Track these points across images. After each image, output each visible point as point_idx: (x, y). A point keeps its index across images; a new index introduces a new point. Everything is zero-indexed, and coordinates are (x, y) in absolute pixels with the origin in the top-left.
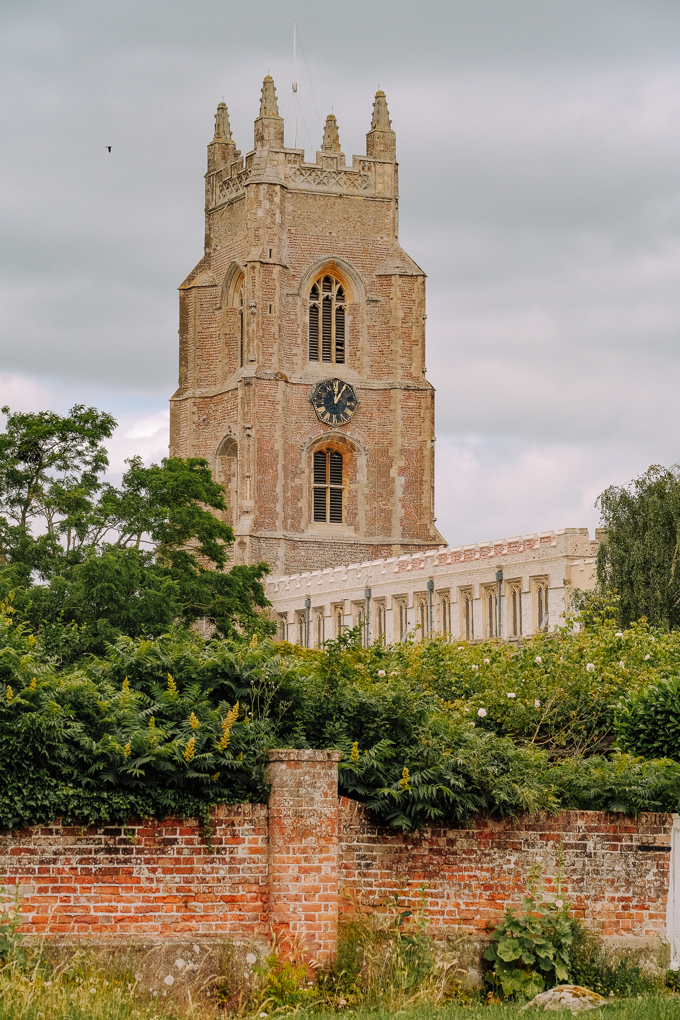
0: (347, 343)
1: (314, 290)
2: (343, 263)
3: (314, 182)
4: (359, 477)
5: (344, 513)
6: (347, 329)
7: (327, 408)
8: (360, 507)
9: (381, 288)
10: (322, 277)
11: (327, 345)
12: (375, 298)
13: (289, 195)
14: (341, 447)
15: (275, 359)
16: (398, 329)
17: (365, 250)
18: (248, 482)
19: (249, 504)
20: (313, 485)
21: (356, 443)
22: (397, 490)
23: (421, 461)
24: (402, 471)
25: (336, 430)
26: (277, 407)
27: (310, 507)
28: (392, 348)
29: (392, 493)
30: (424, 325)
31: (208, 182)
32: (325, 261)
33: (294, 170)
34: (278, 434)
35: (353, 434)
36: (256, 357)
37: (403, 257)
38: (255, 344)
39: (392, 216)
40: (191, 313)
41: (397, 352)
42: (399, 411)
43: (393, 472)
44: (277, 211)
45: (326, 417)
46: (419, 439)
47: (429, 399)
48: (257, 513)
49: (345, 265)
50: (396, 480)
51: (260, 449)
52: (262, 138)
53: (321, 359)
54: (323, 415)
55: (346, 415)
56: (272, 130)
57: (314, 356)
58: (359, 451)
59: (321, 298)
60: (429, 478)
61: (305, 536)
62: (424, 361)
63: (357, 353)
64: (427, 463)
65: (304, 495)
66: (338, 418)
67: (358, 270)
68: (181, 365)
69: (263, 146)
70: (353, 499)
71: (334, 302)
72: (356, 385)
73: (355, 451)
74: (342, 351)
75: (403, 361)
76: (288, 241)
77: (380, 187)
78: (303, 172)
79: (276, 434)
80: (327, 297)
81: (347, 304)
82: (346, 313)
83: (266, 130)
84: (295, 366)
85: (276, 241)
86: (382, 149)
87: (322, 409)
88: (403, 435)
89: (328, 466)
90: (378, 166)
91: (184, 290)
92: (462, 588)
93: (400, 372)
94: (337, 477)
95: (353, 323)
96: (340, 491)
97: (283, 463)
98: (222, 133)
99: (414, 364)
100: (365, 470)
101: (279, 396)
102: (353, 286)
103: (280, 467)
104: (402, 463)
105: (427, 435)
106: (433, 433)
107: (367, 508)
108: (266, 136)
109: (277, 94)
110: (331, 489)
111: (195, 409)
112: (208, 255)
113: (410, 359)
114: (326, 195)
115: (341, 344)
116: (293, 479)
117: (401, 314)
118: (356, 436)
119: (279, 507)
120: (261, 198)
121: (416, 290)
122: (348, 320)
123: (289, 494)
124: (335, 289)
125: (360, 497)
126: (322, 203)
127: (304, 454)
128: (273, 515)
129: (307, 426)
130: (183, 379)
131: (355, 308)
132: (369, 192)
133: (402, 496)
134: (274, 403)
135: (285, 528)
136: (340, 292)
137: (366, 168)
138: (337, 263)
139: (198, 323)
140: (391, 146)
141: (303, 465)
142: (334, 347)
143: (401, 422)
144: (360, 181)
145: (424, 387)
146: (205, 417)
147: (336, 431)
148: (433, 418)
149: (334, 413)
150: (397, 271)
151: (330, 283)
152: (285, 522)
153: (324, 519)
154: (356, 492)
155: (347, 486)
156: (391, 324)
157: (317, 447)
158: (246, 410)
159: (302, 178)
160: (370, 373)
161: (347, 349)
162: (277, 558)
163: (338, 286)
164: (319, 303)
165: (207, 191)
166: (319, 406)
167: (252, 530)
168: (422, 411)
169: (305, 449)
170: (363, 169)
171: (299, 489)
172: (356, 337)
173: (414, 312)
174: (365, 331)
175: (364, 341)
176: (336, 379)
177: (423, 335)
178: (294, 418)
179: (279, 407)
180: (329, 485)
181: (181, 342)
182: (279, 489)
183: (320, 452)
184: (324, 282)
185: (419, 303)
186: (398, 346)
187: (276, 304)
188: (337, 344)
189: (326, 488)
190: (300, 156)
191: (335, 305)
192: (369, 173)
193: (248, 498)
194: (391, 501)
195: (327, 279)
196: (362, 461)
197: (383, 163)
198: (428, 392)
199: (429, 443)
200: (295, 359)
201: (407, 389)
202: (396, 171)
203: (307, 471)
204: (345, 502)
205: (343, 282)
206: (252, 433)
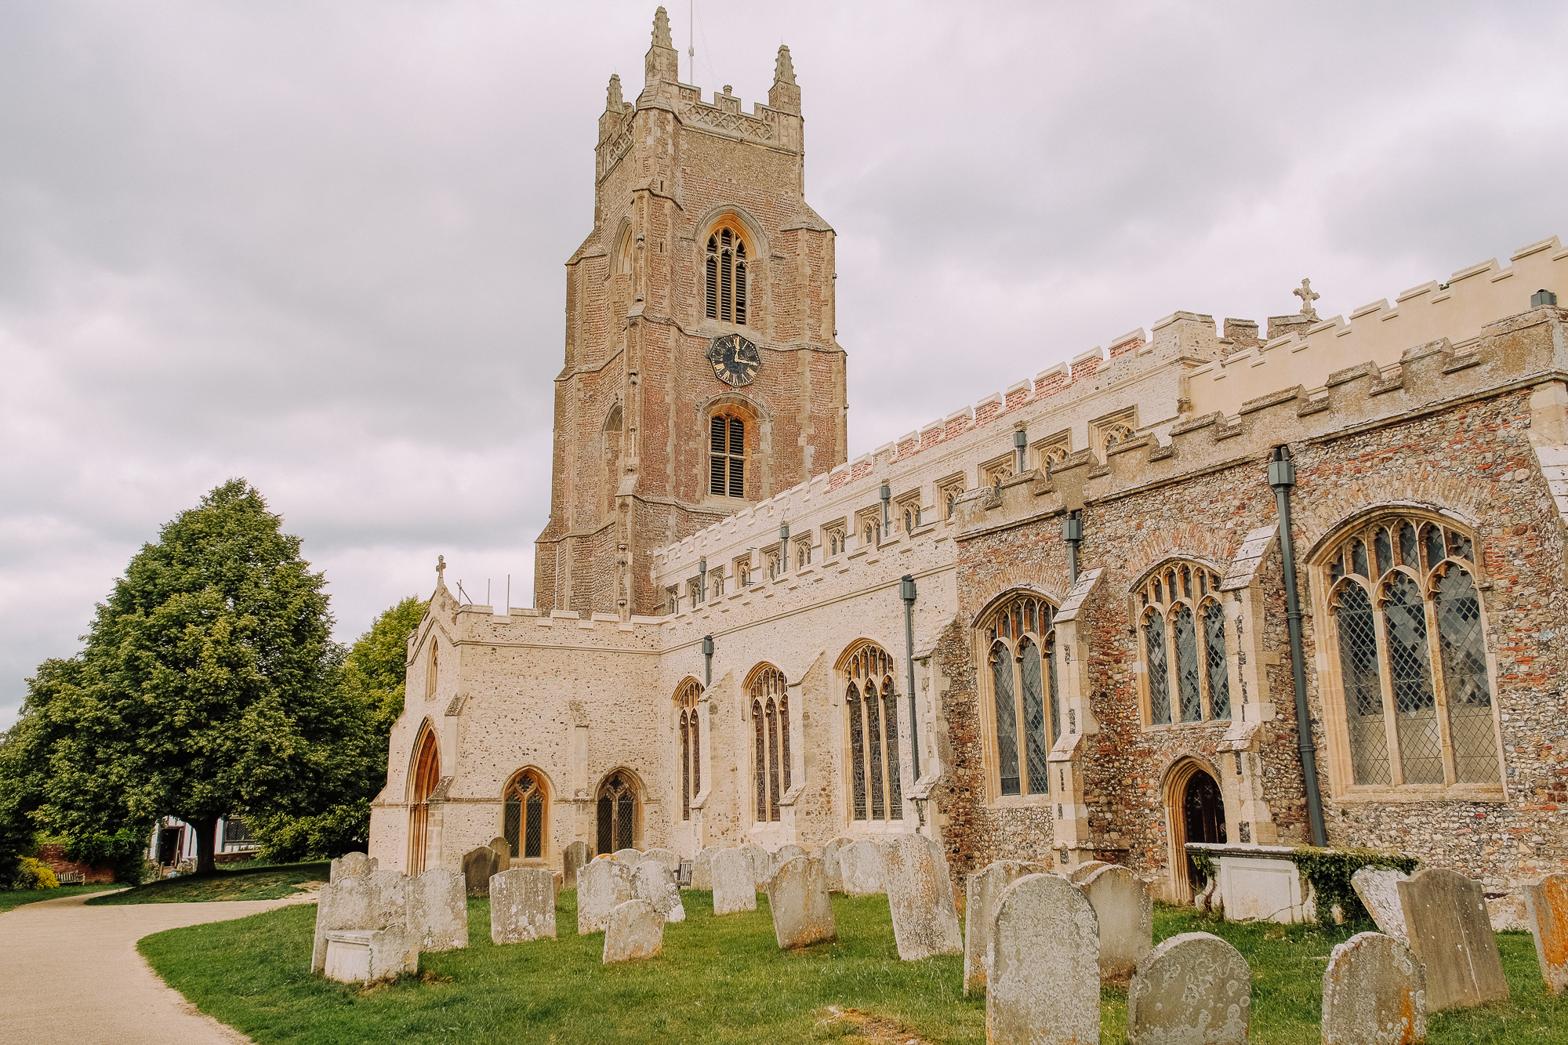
0: (748, 302)
1: (712, 244)
2: (744, 213)
3: (712, 123)
4: (763, 445)
5: (746, 486)
6: (748, 288)
7: (726, 365)
8: (764, 480)
9: (786, 244)
10: (721, 228)
11: (726, 303)
12: (779, 254)
13: (683, 132)
14: (742, 413)
15: (666, 303)
16: (805, 287)
17: (769, 203)
18: (633, 436)
19: (634, 461)
20: (710, 453)
21: (759, 408)
22: (806, 461)
23: (832, 429)
24: (811, 439)
25: (737, 391)
26: (669, 355)
27: (706, 476)
28: (798, 307)
29: (801, 463)
30: (833, 285)
31: (599, 154)
32: (724, 208)
33: (689, 107)
34: (669, 386)
35: (757, 398)
36: (644, 296)
37: (810, 213)
38: (643, 283)
39: (797, 171)
40: (579, 287)
41: (804, 311)
42: (808, 374)
43: (802, 441)
44: (670, 141)
45: (725, 376)
46: (830, 405)
47: (841, 362)
48: (644, 474)
49: (747, 216)
50: (805, 449)
51: (647, 401)
52: (654, 67)
53: (720, 317)
54: (722, 373)
55: (747, 375)
56: (665, 61)
57: (711, 314)
58: (762, 417)
59: (720, 251)
60: (841, 448)
61: (700, 507)
62: (834, 324)
63: (761, 313)
64: (839, 431)
65: (700, 461)
66: (739, 378)
67: (761, 224)
68: (567, 344)
69: (654, 76)
70: (756, 470)
71: (734, 258)
72: (759, 345)
73: (758, 417)
74: (743, 311)
75: (811, 321)
76: (682, 180)
77: (784, 140)
78: (700, 111)
79: (666, 385)
80: (727, 251)
81: (749, 260)
82: (747, 271)
83: (658, 59)
84: (690, 318)
85: (669, 173)
86: (786, 100)
87: (721, 366)
88: (812, 401)
89: (728, 433)
90: (782, 117)
91: (572, 265)
92: (943, 483)
93: (809, 333)
94: (738, 446)
95: (755, 281)
96: (741, 462)
97: (675, 419)
98: (613, 102)
99: (823, 325)
100: (770, 438)
101: (671, 343)
102: (755, 241)
103: (671, 423)
104: (811, 431)
105: (839, 401)
106: (845, 401)
107: (772, 480)
108: (657, 65)
109: (670, 25)
110: (731, 459)
111: (581, 385)
112: (598, 229)
113: (819, 320)
114: (726, 139)
115: (741, 303)
116: (687, 442)
117: (808, 271)
118: (759, 400)
119: (670, 469)
120: (651, 123)
121: (825, 246)
122: (749, 278)
123: (682, 458)
124: (735, 244)
125: (764, 468)
126: (721, 146)
127: (699, 415)
128: (664, 478)
129: (703, 384)
130: (569, 358)
131: (758, 264)
132: (773, 143)
133: (811, 467)
134: (665, 350)
135: (677, 496)
136: (741, 248)
137: (769, 118)
138: (738, 212)
139: (585, 295)
140: (795, 98)
141: (699, 427)
142: (734, 305)
143: (810, 386)
144: (762, 131)
145: (835, 350)
146: (592, 393)
147: (736, 393)
148: (845, 385)
149: (735, 372)
150: (804, 225)
151: (729, 237)
152: (676, 487)
153: (723, 492)
154: (759, 463)
155: (748, 457)
156: (798, 282)
157: (715, 410)
158: (631, 354)
159: (699, 117)
160: (774, 335)
161: (749, 309)
162: (667, 528)
163: (739, 240)
164: (718, 256)
165: (598, 163)
166: (717, 362)
167: (637, 491)
168: (833, 376)
169: (701, 409)
170: (766, 119)
171: (694, 454)
172: (758, 296)
173: (823, 270)
174: (769, 289)
175: (767, 300)
176: (737, 335)
177: (833, 295)
178: (688, 374)
179: (671, 356)
180: (728, 454)
181: (568, 320)
182: (669, 449)
183: (718, 418)
184: (723, 235)
185: (828, 261)
186: (806, 305)
187: (668, 241)
188: (738, 304)
189: (725, 458)
190: (695, 92)
191: (735, 261)
192: (772, 124)
193: (633, 455)
194: (799, 472)
195: (726, 233)
196: (766, 428)
197: (788, 115)
198: (840, 354)
199: (841, 411)
200: (690, 311)
201: (816, 350)
202: (802, 127)
203: (703, 434)
204: (746, 474)
205: (745, 237)
206: (638, 379)
